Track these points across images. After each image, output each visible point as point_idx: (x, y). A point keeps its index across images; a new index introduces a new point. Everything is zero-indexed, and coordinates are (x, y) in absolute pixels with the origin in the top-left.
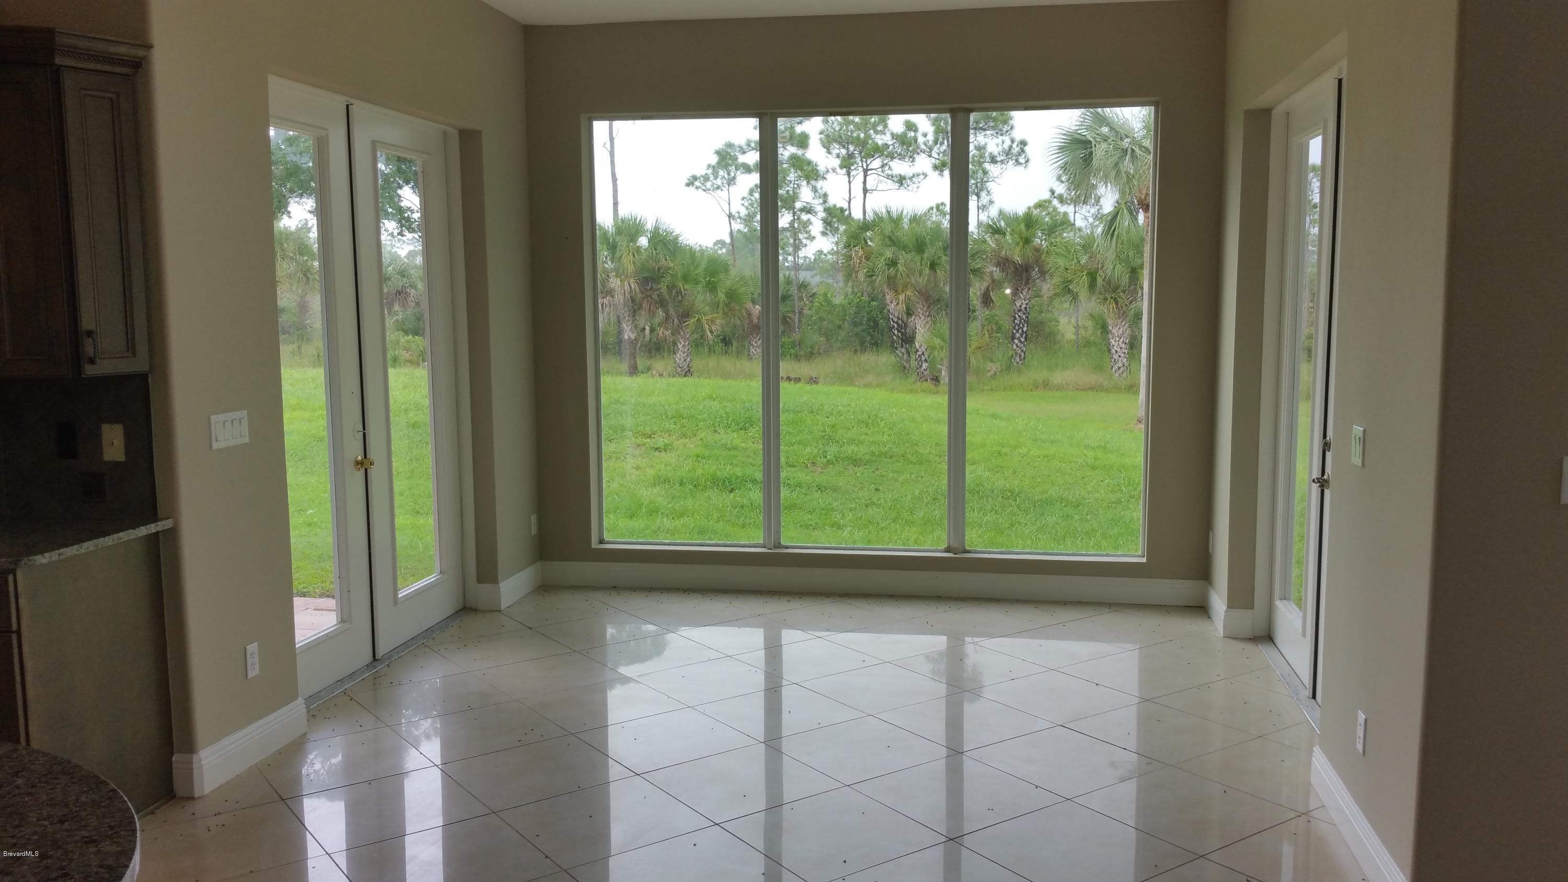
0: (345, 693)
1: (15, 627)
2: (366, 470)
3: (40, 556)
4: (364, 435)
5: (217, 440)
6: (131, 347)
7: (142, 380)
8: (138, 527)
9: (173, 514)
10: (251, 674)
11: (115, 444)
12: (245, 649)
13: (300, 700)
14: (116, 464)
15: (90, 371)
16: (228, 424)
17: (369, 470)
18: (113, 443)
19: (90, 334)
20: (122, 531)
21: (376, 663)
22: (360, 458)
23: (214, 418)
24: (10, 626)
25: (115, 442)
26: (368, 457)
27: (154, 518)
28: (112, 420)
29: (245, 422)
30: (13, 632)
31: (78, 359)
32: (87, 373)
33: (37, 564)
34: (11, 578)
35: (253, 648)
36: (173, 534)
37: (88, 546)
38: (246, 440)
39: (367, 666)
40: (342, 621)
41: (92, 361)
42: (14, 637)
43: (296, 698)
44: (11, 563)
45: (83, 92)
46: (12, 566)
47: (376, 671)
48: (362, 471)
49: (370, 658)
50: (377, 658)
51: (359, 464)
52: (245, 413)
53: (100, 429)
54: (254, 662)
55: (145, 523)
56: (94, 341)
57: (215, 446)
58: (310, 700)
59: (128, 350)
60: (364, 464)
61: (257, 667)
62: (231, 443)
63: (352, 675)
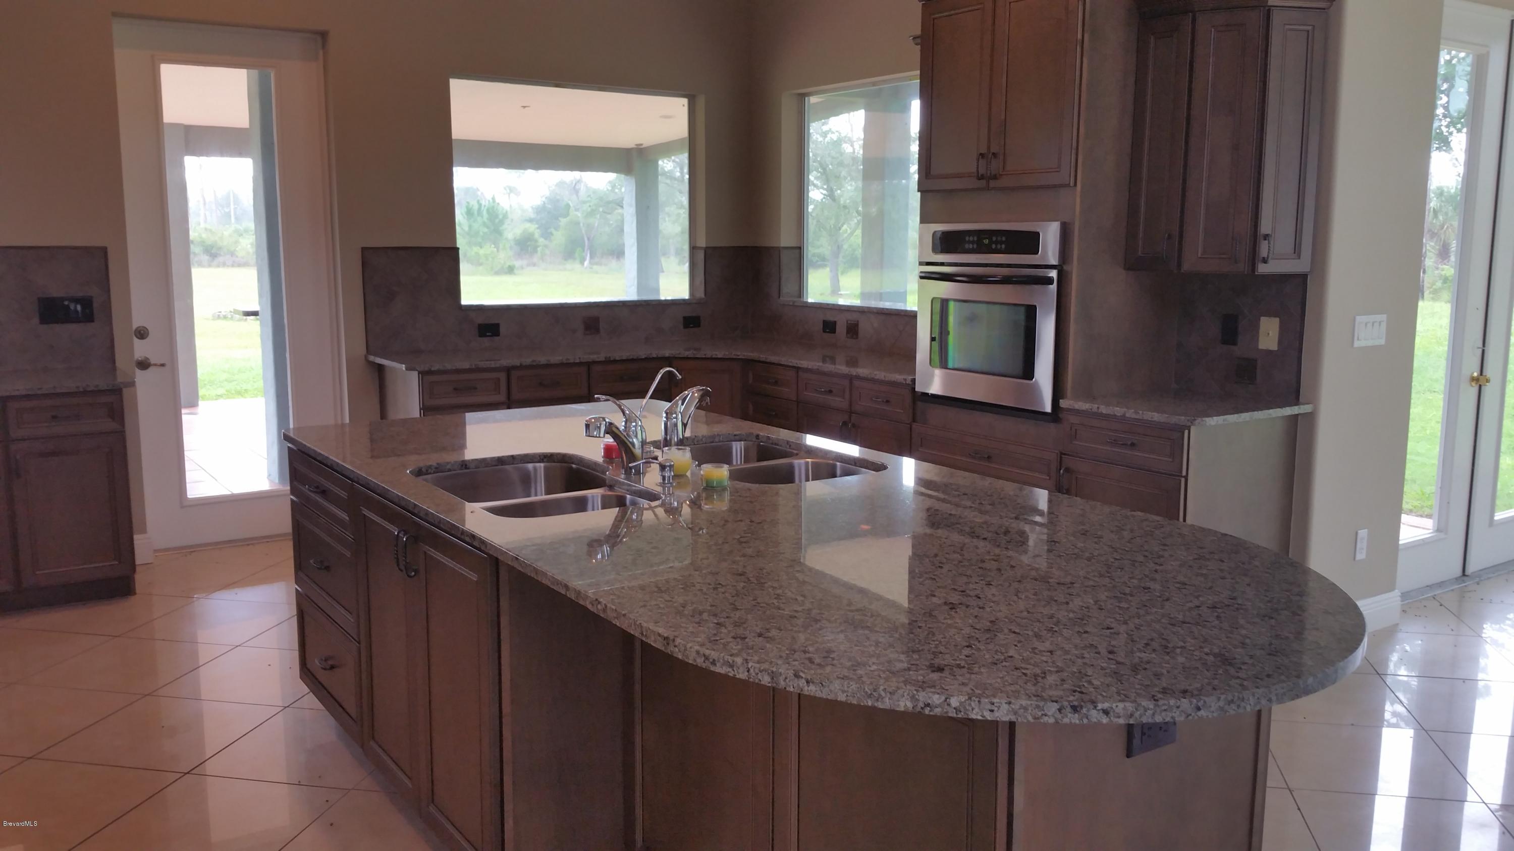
0: (1434, 598)
1: (1184, 473)
2: (1480, 386)
3: (1210, 418)
4: (1483, 351)
5: (1358, 339)
6: (1297, 250)
7: (1302, 279)
8: (1285, 407)
9: (1314, 400)
10: (1361, 556)
11: (1270, 335)
12: (1357, 533)
13: (1396, 593)
14: (1269, 352)
15: (1262, 269)
16: (1369, 325)
17: (1483, 388)
18: (1269, 334)
19: (1266, 237)
20: (1272, 408)
21: (1465, 578)
22: (1475, 374)
23: (1359, 319)
24: (1181, 472)
25: (1270, 332)
26: (1484, 374)
27: (1296, 402)
28: (1269, 314)
29: (1384, 325)
30: (1182, 476)
31: (1254, 257)
32: (1259, 271)
33: (1208, 424)
34: (1186, 432)
35: (1363, 533)
36: (1311, 418)
37: (1245, 416)
38: (1382, 342)
39: (1456, 579)
40: (1438, 530)
41: (1265, 261)
42: (1183, 480)
43: (1391, 588)
44: (1188, 420)
45: (1287, 27)
46: (1189, 424)
47: (1465, 586)
48: (1476, 389)
49: (1459, 572)
50: (1467, 573)
51: (1476, 380)
52: (1384, 317)
53: (1258, 320)
54: (1362, 545)
55: (1290, 405)
56: (1269, 243)
57: (1357, 344)
58: (1404, 596)
59: (1295, 253)
60: (1480, 381)
61: (1364, 552)
62: (1370, 343)
63: (1441, 584)
